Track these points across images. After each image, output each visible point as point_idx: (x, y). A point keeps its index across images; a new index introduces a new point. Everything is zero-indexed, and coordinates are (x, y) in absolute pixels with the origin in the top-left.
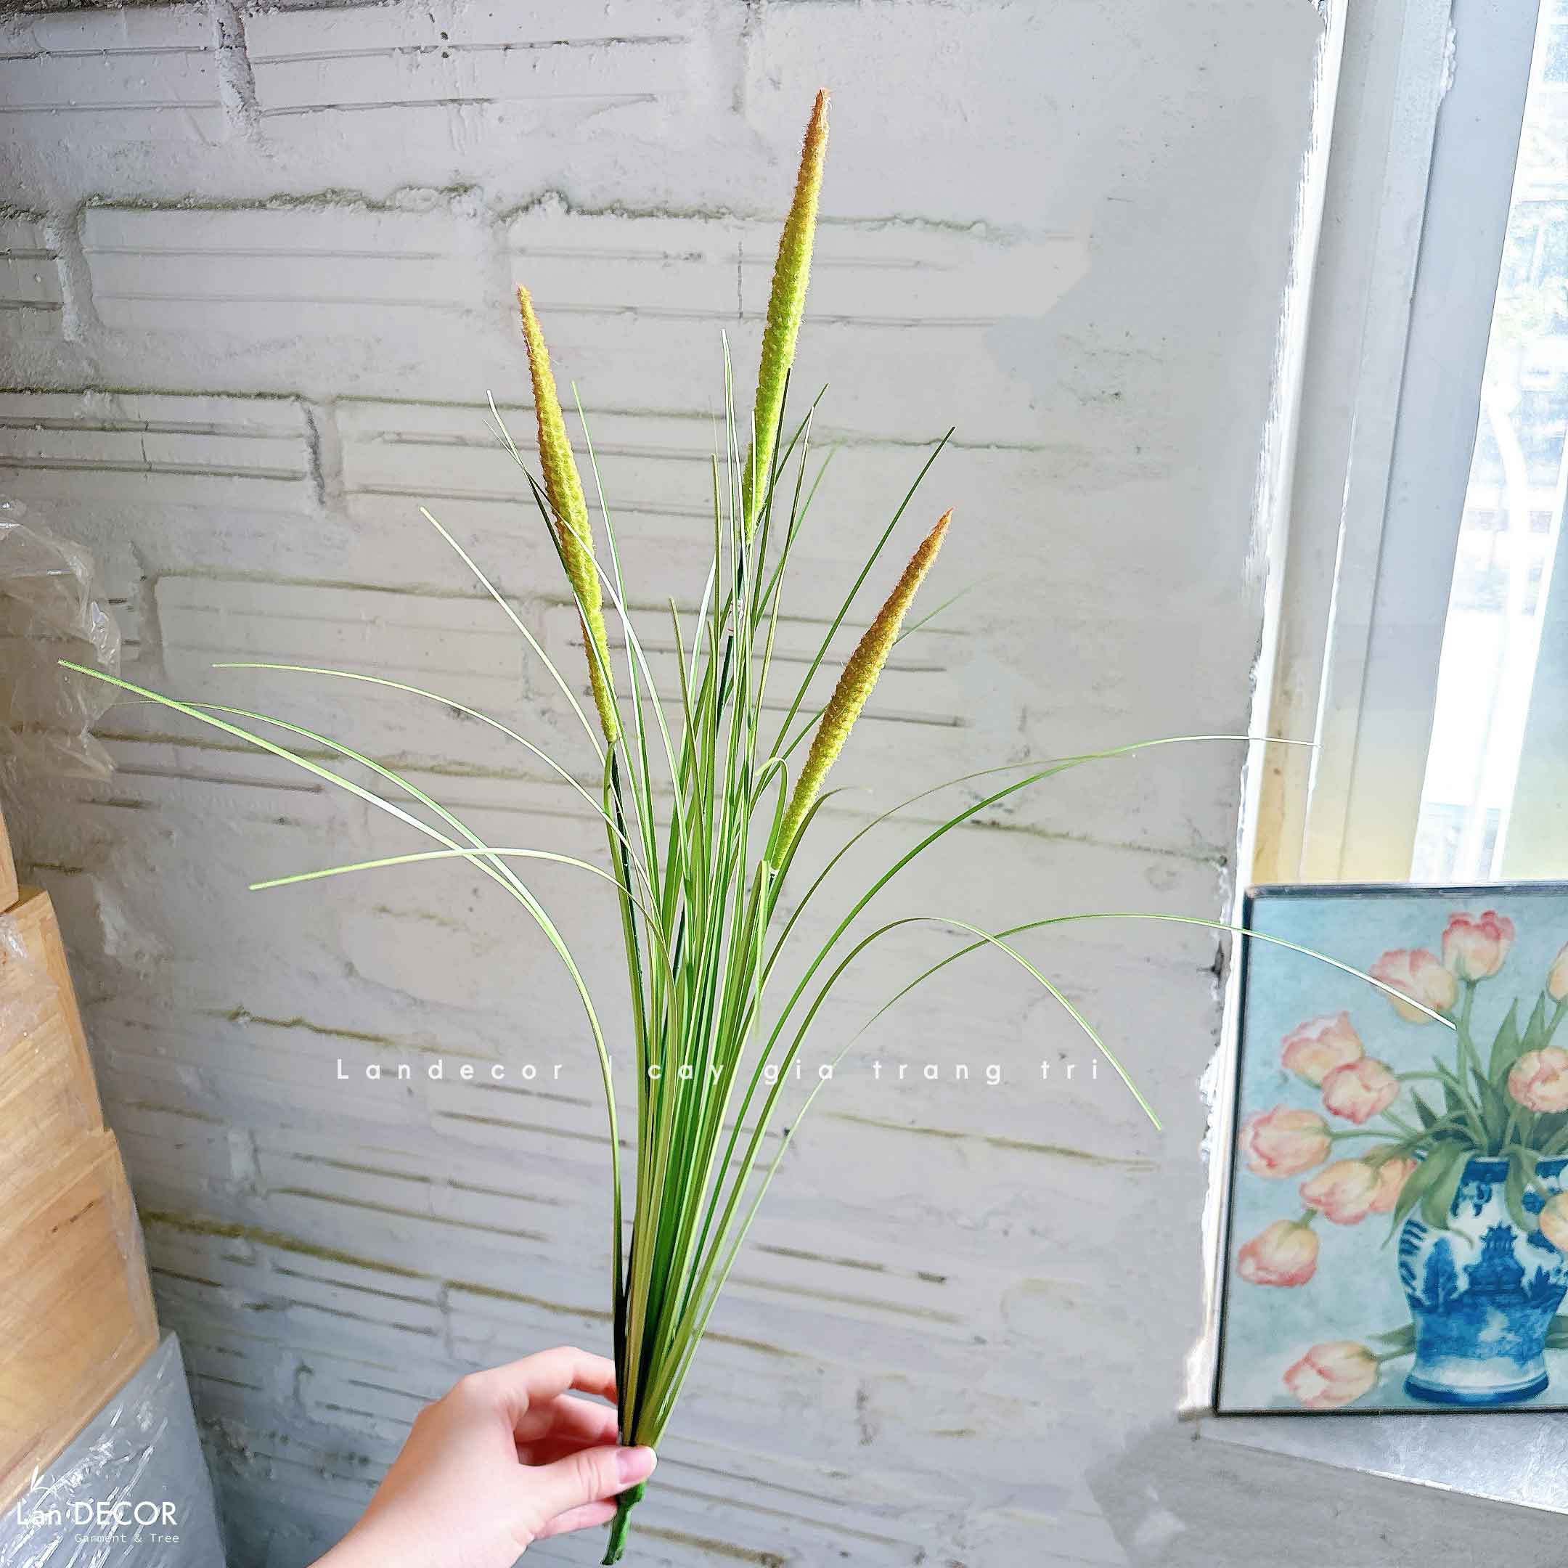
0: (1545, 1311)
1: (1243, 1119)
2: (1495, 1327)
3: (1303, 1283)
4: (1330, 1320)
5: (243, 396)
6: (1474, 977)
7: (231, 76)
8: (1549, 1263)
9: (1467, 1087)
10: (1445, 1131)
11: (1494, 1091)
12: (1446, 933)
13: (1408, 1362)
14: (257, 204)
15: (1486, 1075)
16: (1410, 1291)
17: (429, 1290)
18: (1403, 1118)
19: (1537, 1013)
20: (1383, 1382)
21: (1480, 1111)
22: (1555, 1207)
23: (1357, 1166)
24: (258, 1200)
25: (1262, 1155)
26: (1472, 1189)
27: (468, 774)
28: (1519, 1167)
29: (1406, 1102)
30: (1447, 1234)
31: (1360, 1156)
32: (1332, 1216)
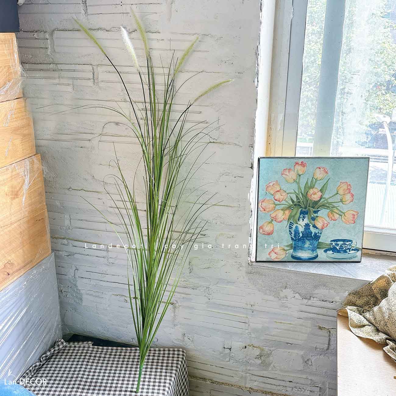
0: (317, 241)
1: (259, 201)
2: (307, 244)
3: (271, 234)
4: (277, 242)
5: (81, 64)
6: (300, 174)
7: (83, 8)
8: (317, 231)
9: (300, 196)
10: (296, 204)
11: (305, 196)
12: (295, 166)
13: (292, 251)
15: (303, 193)
18: (288, 201)
19: (312, 181)
20: (287, 255)
21: (302, 201)
22: (317, 220)
23: (280, 211)
24: (70, 230)
25: (263, 208)
26: (302, 216)
27: (118, 136)
28: (310, 211)
29: (289, 198)
30: (298, 225)
31: (281, 209)
32: (276, 221)
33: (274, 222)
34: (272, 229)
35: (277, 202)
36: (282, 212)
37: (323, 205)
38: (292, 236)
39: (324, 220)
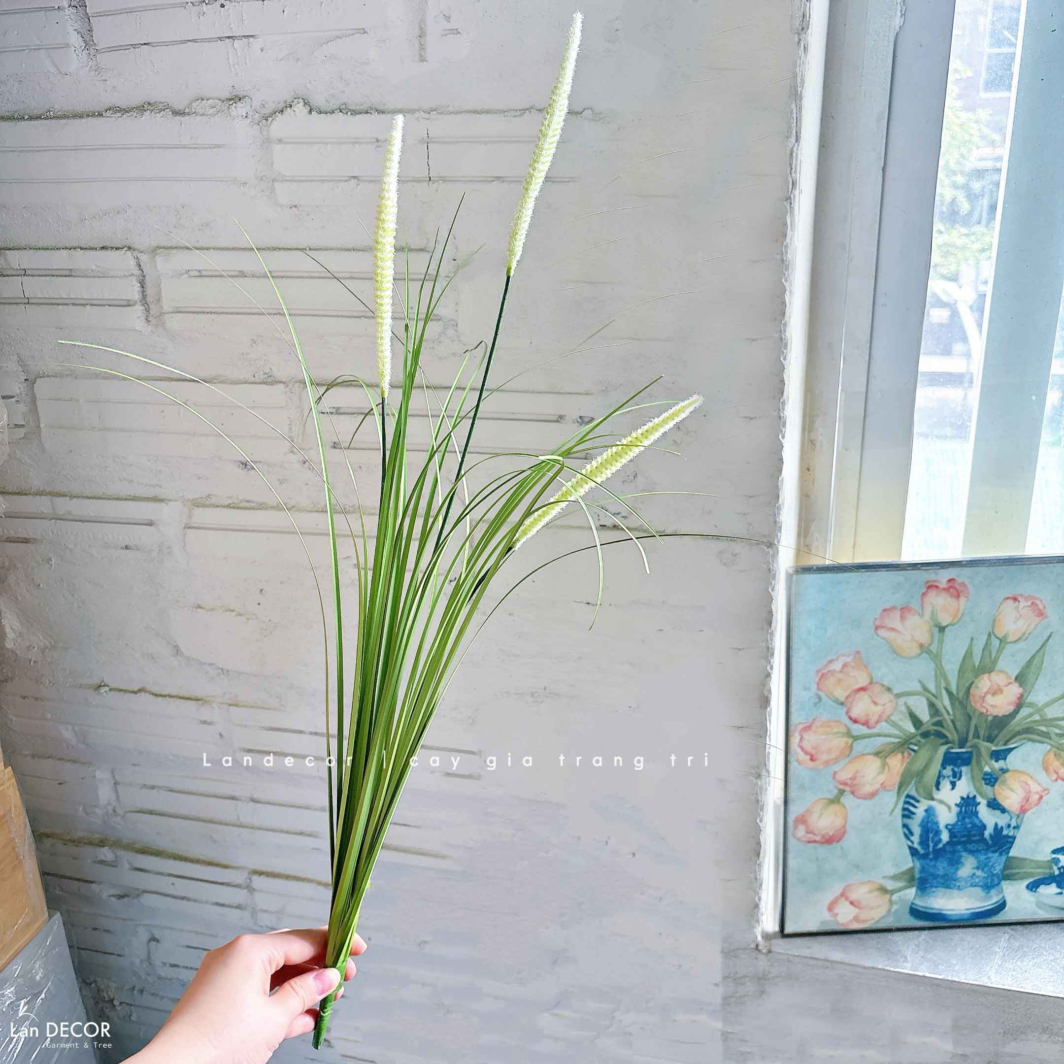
0: (1001, 854)
1: (792, 728)
2: (968, 867)
3: (838, 842)
4: (857, 867)
5: (92, 249)
6: (944, 624)
7: (76, 26)
8: (1002, 820)
9: (942, 702)
10: (929, 731)
11: (961, 703)
12: (924, 594)
13: (911, 893)
14: (96, 114)
15: (955, 693)
16: (910, 844)
17: (239, 877)
18: (901, 723)
19: (987, 646)
20: (895, 907)
21: (952, 717)
22: (1004, 782)
23: (871, 758)
24: (118, 819)
25: (806, 753)
26: (948, 771)
27: (253, 508)
28: (979, 754)
29: (901, 712)
30: (933, 803)
31: (873, 751)
32: (856, 794)
33: (848, 800)
34: (839, 822)
35: (858, 729)
36: (877, 762)
37: (1028, 730)
38: (912, 842)
39: (1030, 782)
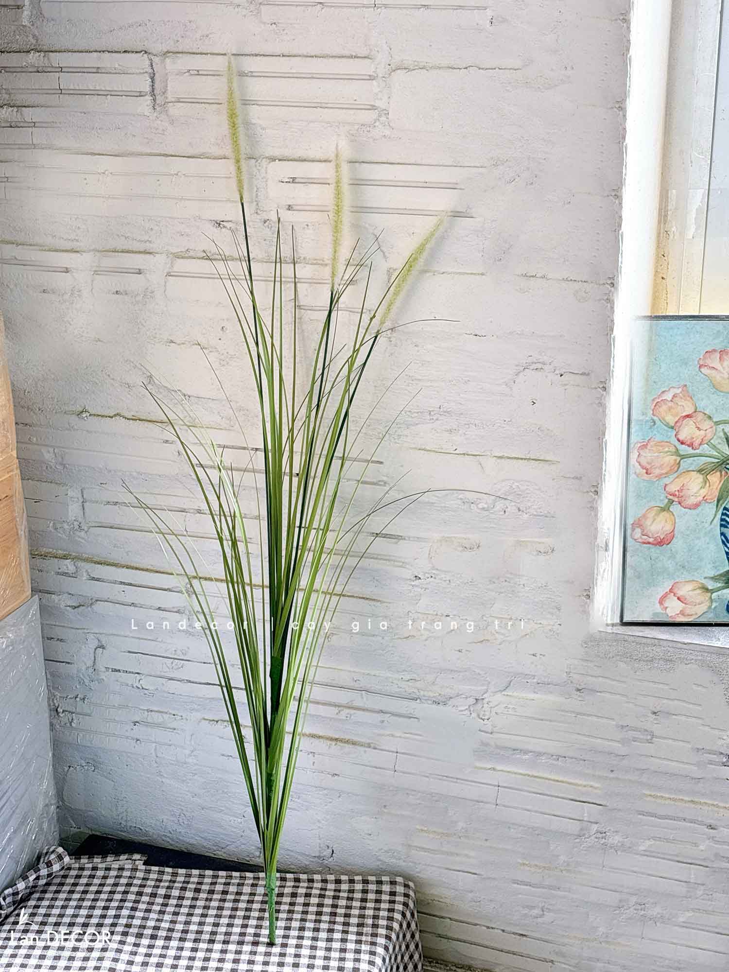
1: (632, 446)
3: (668, 544)
4: (684, 567)
5: (117, 52)
13: (727, 593)
16: (727, 550)
17: (180, 583)
18: (719, 446)
20: (715, 605)
23: (695, 474)
24: (82, 534)
25: (643, 468)
29: (720, 438)
31: (697, 468)
32: (682, 504)
33: (676, 508)
34: (668, 528)
35: (684, 449)
36: (700, 478)
